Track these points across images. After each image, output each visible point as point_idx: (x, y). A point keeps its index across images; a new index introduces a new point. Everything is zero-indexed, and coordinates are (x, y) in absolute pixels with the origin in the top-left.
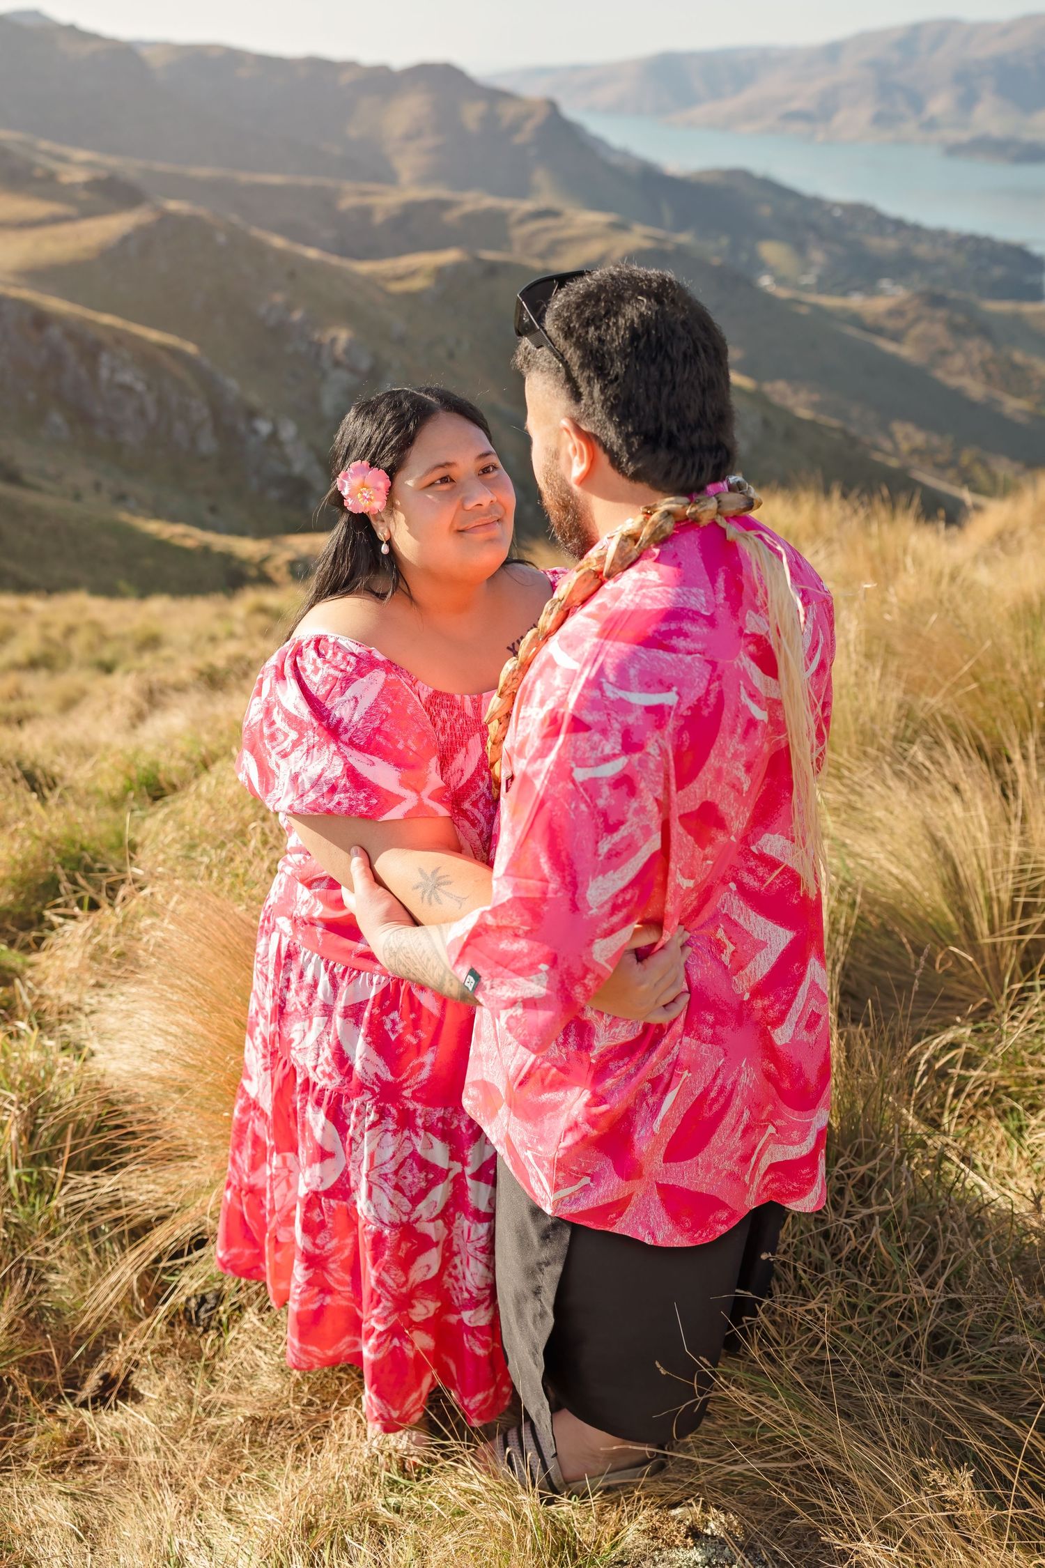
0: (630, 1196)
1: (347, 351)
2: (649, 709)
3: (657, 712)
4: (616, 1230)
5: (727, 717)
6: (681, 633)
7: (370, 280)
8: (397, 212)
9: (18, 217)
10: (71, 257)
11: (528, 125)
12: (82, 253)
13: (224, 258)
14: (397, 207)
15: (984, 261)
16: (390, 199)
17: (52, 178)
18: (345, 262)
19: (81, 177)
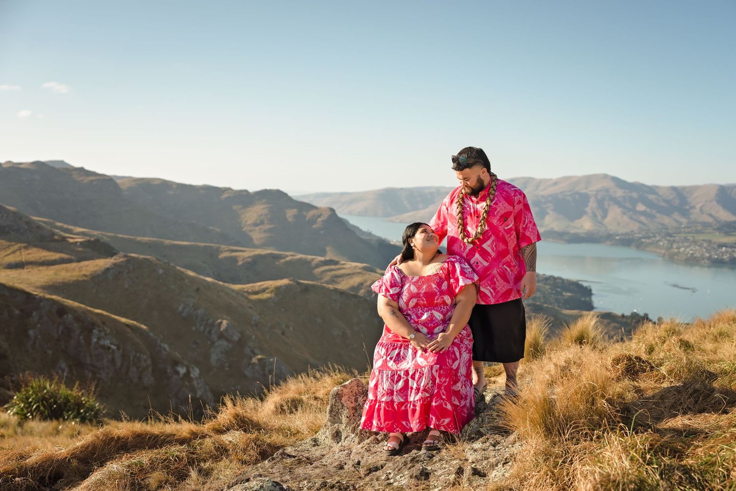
1: (226, 330)
7: (239, 293)
8: (249, 260)
9: (40, 259)
10: (75, 278)
11: (320, 219)
12: (82, 277)
13: (161, 281)
14: (249, 257)
15: (559, 290)
16: (246, 254)
17: (63, 240)
18: (226, 285)
19: (80, 240)
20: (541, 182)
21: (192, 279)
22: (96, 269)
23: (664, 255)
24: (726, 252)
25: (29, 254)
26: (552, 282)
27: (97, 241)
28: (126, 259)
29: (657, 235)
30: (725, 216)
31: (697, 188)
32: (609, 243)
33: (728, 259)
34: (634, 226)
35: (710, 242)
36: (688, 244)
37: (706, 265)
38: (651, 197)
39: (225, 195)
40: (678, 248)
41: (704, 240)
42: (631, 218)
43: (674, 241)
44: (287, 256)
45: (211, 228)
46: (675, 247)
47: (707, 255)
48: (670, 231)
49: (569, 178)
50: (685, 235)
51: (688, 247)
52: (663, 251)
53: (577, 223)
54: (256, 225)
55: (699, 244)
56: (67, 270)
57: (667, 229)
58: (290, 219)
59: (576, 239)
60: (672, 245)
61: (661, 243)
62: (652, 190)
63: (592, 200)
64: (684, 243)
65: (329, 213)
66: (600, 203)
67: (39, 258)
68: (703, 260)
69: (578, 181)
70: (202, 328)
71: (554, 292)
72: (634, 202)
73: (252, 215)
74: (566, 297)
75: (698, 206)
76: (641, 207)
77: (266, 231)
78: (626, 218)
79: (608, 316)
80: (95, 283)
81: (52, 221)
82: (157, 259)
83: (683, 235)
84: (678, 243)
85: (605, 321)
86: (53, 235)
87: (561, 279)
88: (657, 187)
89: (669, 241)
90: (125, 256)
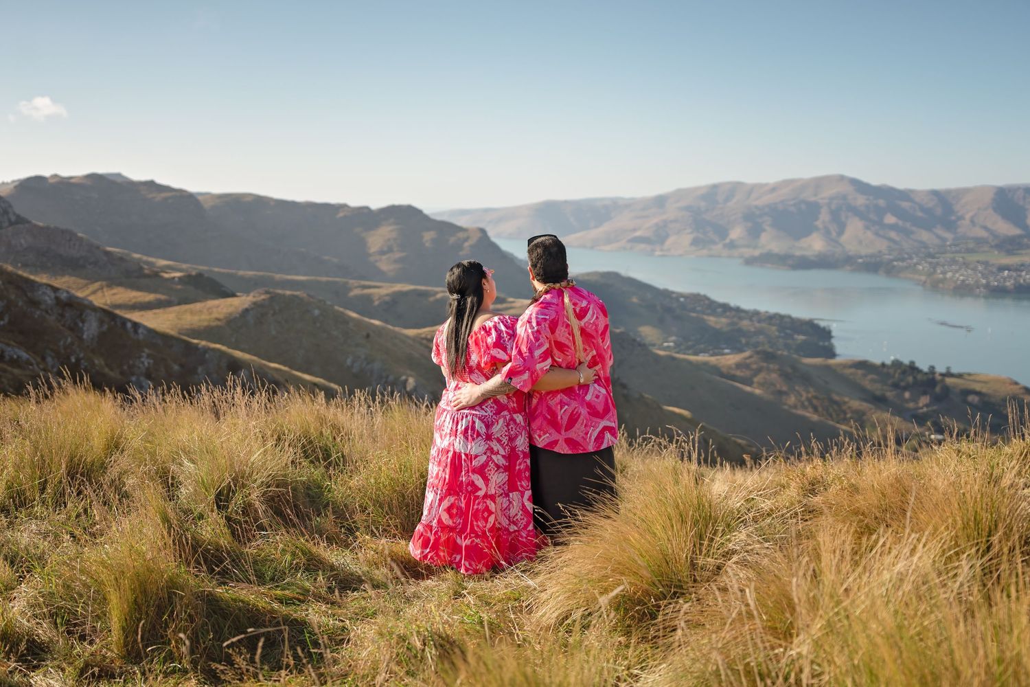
1: (414, 389)
2: (543, 318)
6: (550, 307)
7: (416, 340)
8: (387, 299)
9: (130, 301)
10: (205, 324)
11: (466, 244)
12: (214, 321)
13: (318, 325)
14: (387, 295)
15: (788, 331)
16: (383, 291)
17: (156, 275)
18: (397, 329)
19: (178, 274)
20: (753, 188)
21: (358, 323)
22: (231, 310)
23: (925, 282)
24: (1010, 277)
25: (114, 294)
26: (778, 322)
27: (200, 275)
28: (268, 296)
29: (914, 256)
30: (1006, 229)
31: (966, 191)
32: (848, 268)
33: (1012, 287)
34: (881, 245)
35: (986, 264)
36: (957, 267)
37: (982, 295)
38: (905, 205)
39: (341, 215)
40: (944, 273)
41: (978, 262)
42: (877, 234)
43: (938, 264)
44: (437, 293)
45: (326, 258)
46: (939, 271)
47: (984, 281)
48: (931, 250)
49: (792, 181)
50: (952, 255)
51: (957, 271)
52: (923, 278)
53: (804, 242)
54: (382, 253)
55: (971, 266)
56: (192, 313)
57: (926, 247)
58: (428, 245)
59: (804, 264)
60: (934, 269)
61: (921, 267)
62: (905, 195)
63: (824, 210)
64: (951, 266)
65: (479, 235)
66: (835, 215)
67: (127, 299)
68: (978, 288)
69: (805, 185)
71: (782, 335)
72: (881, 212)
73: (377, 240)
74: (799, 342)
75: (968, 217)
76: (890, 219)
77: (396, 261)
78: (869, 234)
79: (863, 365)
80: (232, 329)
81: (126, 251)
82: (309, 295)
83: (949, 255)
84: (943, 266)
85: (860, 372)
86: (141, 268)
87: (789, 317)
88: (912, 191)
89: (930, 263)
90: (267, 292)
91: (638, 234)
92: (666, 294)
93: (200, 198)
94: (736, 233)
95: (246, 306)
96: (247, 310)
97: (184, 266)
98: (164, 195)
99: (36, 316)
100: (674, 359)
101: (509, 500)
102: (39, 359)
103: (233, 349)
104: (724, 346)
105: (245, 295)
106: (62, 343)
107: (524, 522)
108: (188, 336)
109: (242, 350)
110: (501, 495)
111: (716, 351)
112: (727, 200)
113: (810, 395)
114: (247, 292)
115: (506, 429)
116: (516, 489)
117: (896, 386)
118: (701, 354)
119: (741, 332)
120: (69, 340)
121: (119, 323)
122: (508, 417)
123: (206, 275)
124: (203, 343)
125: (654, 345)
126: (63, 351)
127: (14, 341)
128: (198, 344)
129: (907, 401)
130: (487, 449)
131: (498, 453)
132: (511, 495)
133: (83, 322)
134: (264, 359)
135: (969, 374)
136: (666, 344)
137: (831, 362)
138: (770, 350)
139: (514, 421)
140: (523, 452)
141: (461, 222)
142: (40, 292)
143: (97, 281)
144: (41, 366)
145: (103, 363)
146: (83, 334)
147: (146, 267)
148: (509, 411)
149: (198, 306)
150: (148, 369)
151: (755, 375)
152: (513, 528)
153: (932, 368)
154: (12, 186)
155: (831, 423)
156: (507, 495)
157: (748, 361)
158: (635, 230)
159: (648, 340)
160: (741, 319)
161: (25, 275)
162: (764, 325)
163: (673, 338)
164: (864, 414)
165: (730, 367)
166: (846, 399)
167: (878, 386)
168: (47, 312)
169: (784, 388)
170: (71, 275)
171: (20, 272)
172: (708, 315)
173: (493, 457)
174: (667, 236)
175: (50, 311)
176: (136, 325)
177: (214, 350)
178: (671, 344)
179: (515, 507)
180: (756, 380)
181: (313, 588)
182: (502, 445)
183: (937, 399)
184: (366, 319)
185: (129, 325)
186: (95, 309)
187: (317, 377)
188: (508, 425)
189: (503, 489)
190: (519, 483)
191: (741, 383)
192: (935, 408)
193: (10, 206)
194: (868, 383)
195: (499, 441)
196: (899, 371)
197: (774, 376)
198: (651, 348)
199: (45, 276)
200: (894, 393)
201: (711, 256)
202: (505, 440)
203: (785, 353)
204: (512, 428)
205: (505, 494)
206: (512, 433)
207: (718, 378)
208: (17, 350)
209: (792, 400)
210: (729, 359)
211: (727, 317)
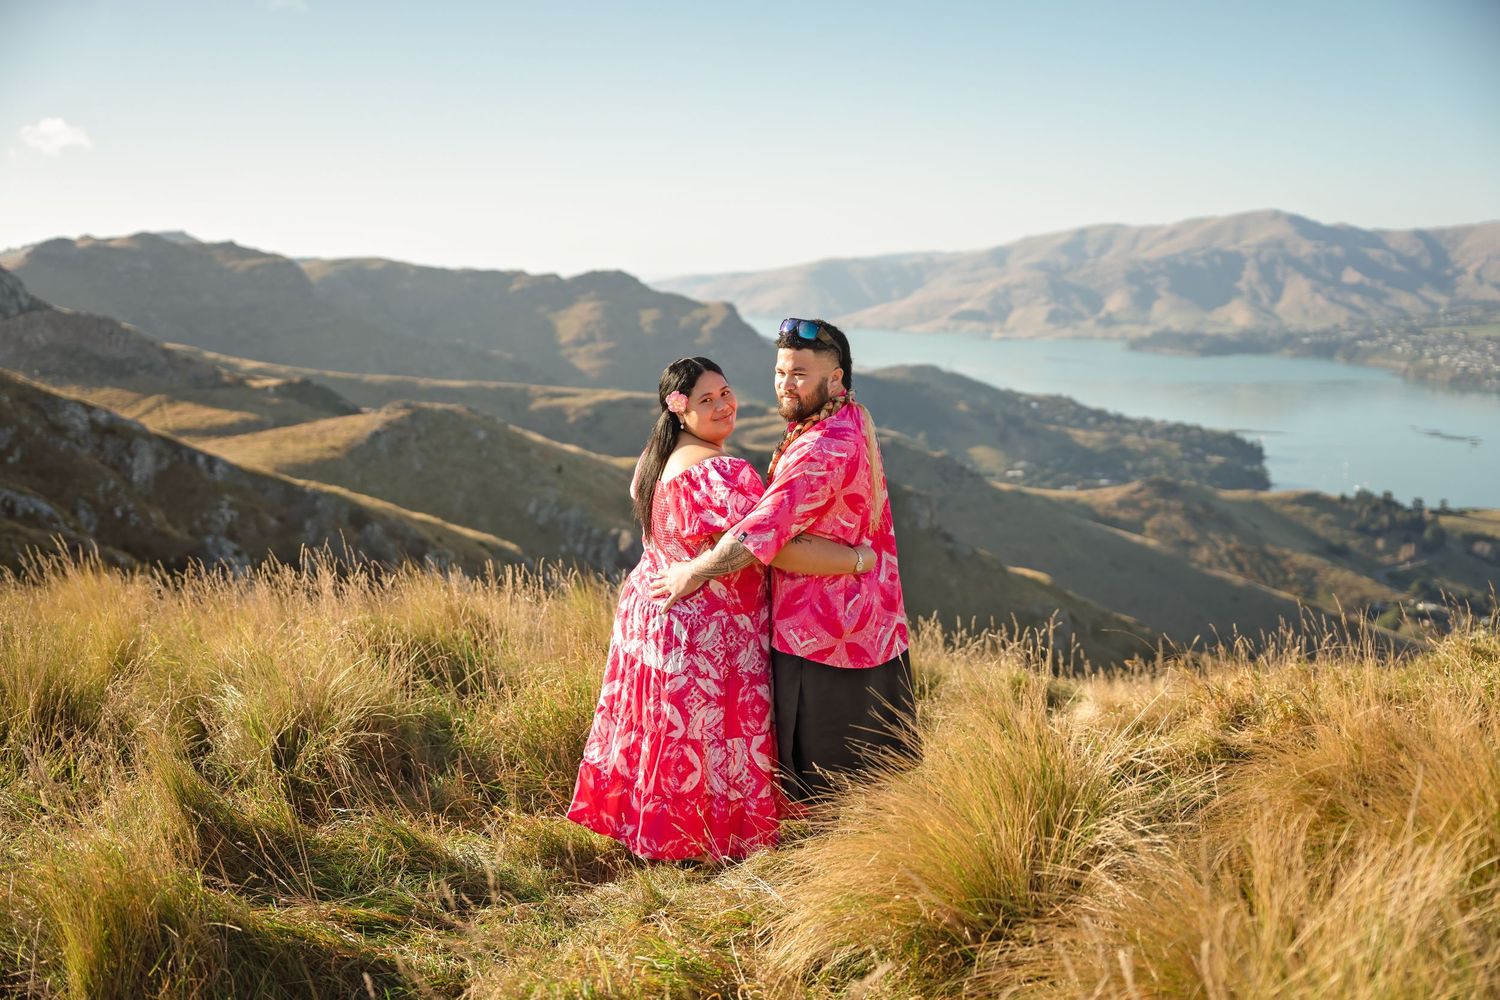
0: (834, 647)
2: (837, 458)
3: (840, 459)
4: (825, 663)
5: (861, 462)
6: (847, 435)
8: (588, 412)
9: (202, 423)
10: (315, 455)
11: (706, 328)
12: (327, 452)
13: (485, 454)
14: (588, 407)
15: (1198, 450)
16: (581, 400)
17: (240, 383)
18: (603, 458)
19: (272, 382)
20: (1140, 233)
21: (545, 451)
22: (353, 434)
23: (1406, 371)
25: (178, 414)
26: (1182, 436)
27: (306, 383)
28: (408, 412)
29: (1389, 331)
31: (1467, 231)
32: (1288, 352)
34: (1338, 317)
36: (1456, 348)
37: (1494, 389)
38: (1374, 253)
39: (516, 287)
40: (1435, 357)
41: (1488, 339)
42: (1331, 299)
43: (1425, 343)
45: (495, 352)
46: (1427, 354)
47: (1497, 368)
48: (1415, 321)
49: (1199, 222)
50: (1448, 329)
51: (1455, 354)
52: (1403, 365)
53: (1220, 314)
54: (579, 342)
55: (1477, 345)
56: (296, 439)
57: (1407, 317)
58: (648, 329)
59: (1220, 347)
60: (1421, 350)
61: (1399, 349)
62: (1375, 238)
63: (1250, 265)
64: (1445, 345)
65: (724, 313)
66: (1267, 272)
67: (198, 421)
68: (1488, 378)
69: (1218, 227)
70: (580, 548)
71: (1188, 455)
72: (1337, 266)
73: (570, 324)
74: (1214, 465)
75: (1472, 269)
76: (1351, 276)
77: (600, 356)
78: (1320, 300)
79: (1313, 500)
80: (355, 462)
81: (195, 349)
82: (469, 409)
83: (1443, 330)
84: (1434, 345)
85: (1307, 510)
86: (218, 374)
87: (1198, 428)
88: (1385, 233)
89: (1414, 343)
90: (407, 407)
91: (966, 306)
92: (1010, 397)
93: (303, 266)
94: (1115, 303)
95: (376, 427)
96: (376, 435)
97: (283, 369)
98: (250, 262)
99: (61, 449)
100: (1022, 495)
101: (726, 751)
102: (67, 514)
103: (356, 492)
104: (1100, 474)
105: (374, 410)
106: (100, 488)
107: (753, 785)
108: (291, 475)
109: (371, 494)
110: (713, 742)
111: (1087, 482)
112: (1101, 251)
113: (1231, 547)
114: (377, 406)
115: (721, 638)
116: (739, 734)
117: (1363, 530)
118: (1065, 487)
119: (1125, 453)
120: (112, 484)
121: (185, 457)
122: (725, 621)
123: (316, 382)
124: (312, 485)
125: (992, 475)
126: (102, 501)
127: (31, 487)
128: (304, 487)
129: (1381, 553)
130: (689, 667)
131: (706, 676)
132: (729, 742)
133: (132, 456)
134: (404, 507)
135: (1476, 511)
136: (1010, 473)
137: (1263, 495)
138: (1169, 479)
139: (735, 626)
140: (749, 674)
141: (697, 294)
142: (67, 413)
143: (151, 394)
144: (71, 524)
145: (163, 517)
146: (131, 475)
147: (224, 371)
148: (728, 610)
149: (303, 429)
150: (230, 525)
151: (1147, 517)
152: (734, 795)
153: (1418, 502)
154: (22, 255)
155: (1264, 588)
156: (723, 743)
157: (1136, 496)
158: (960, 300)
159: (984, 468)
160: (1125, 432)
161: (44, 387)
162: (1160, 441)
163: (1022, 464)
164: (1314, 573)
165: (1108, 507)
166: (1287, 552)
167: (1336, 531)
168: (77, 442)
169: (1193, 537)
170: (113, 386)
171: (36, 384)
172: (1075, 427)
173: (699, 681)
174: (1010, 309)
175: (82, 441)
176: (211, 460)
177: (329, 495)
178: (1019, 473)
179: (738, 762)
180: (1148, 524)
181: (418, 901)
182: (714, 664)
183: (1425, 549)
184: (557, 444)
185: (201, 460)
186: (149, 437)
187: (484, 532)
188: (724, 633)
189: (715, 734)
190: (742, 725)
191: (1126, 530)
192: (1424, 562)
193: (20, 284)
194: (1319, 526)
195: (709, 656)
196: (1367, 507)
197: (1176, 518)
198: (988, 479)
199: (75, 387)
200: (1360, 541)
201: (1077, 338)
202: (719, 656)
203: (1193, 483)
204: (731, 637)
205: (719, 741)
206: (731, 645)
207: (1090, 523)
208: (33, 500)
209: (1204, 554)
210: (1108, 494)
211: (1104, 430)
